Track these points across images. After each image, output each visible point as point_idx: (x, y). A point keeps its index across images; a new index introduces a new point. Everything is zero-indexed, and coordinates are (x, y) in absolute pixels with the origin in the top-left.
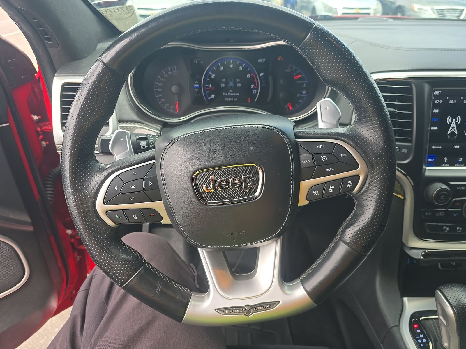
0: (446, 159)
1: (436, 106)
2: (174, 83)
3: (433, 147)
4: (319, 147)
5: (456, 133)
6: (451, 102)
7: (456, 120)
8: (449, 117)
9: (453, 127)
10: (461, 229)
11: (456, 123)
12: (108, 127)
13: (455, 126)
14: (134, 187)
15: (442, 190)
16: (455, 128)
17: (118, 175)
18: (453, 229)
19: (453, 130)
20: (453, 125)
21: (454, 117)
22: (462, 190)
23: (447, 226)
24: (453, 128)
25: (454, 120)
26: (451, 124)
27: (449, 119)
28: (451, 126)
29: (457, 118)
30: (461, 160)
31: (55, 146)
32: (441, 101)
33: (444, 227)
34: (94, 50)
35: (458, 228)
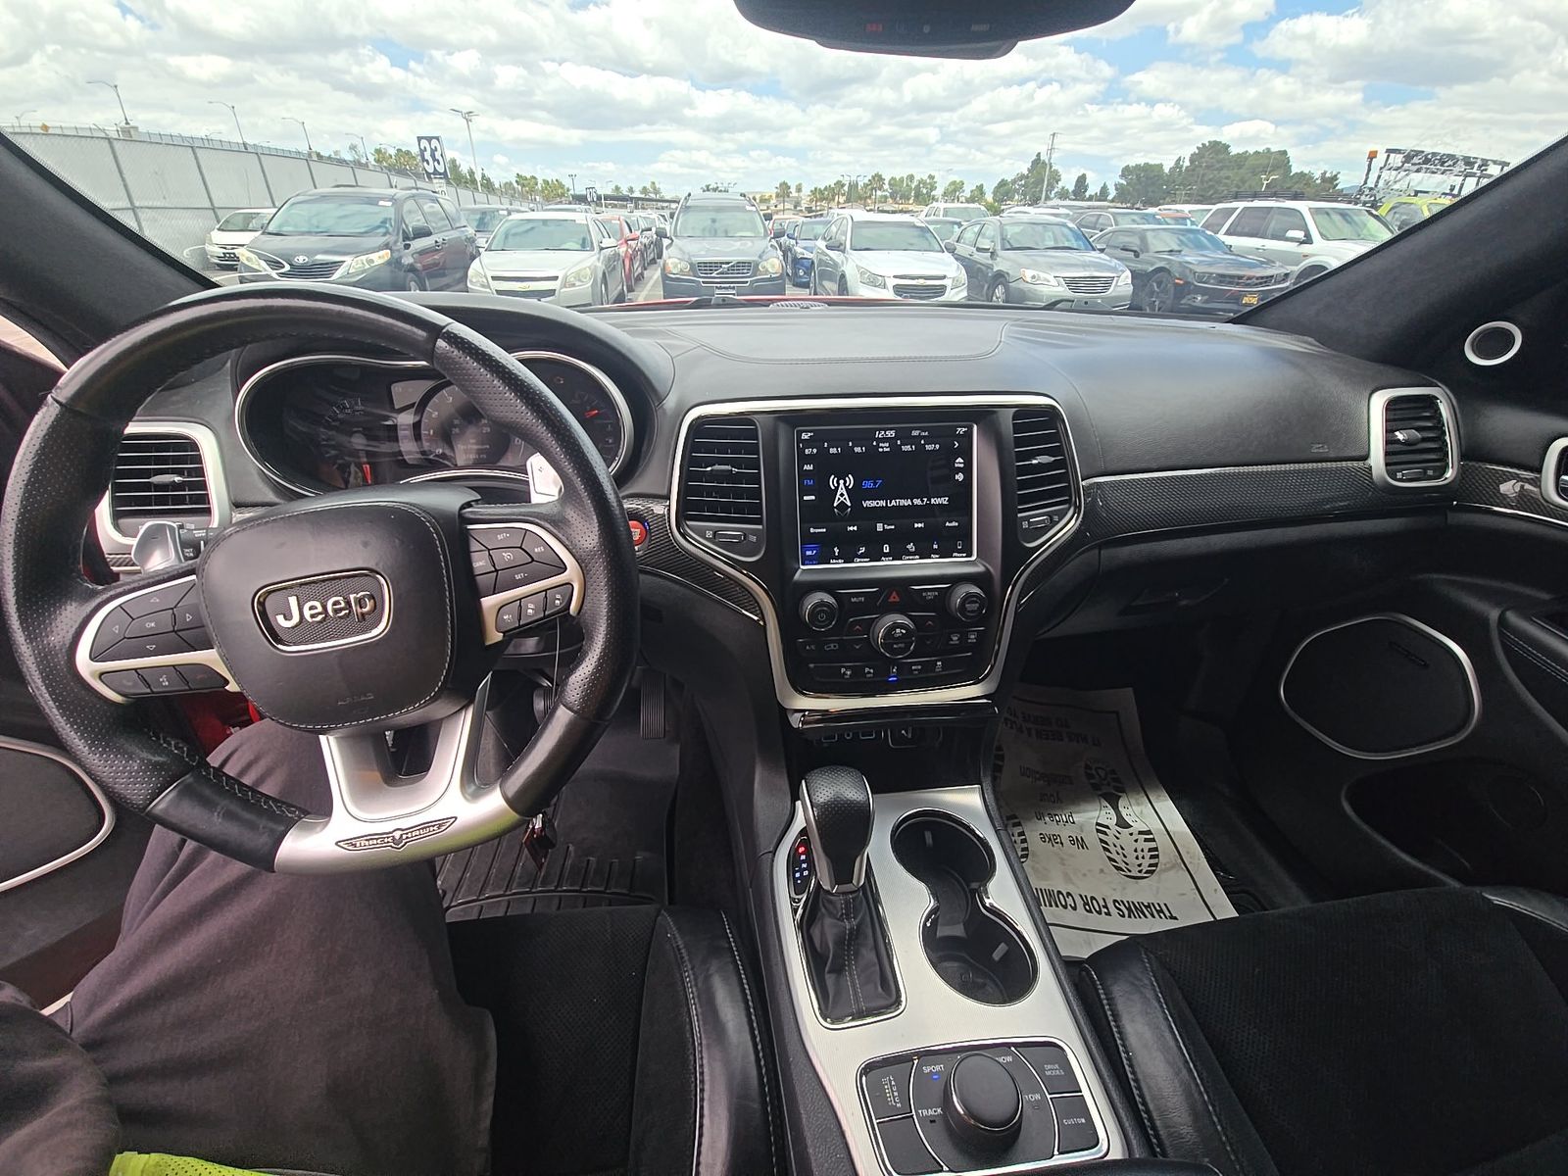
0: (836, 550)
1: (809, 459)
2: (355, 429)
3: (812, 530)
4: (500, 537)
5: (849, 504)
6: (833, 451)
7: (845, 482)
8: (833, 477)
9: (842, 495)
10: (872, 671)
11: (847, 488)
12: (207, 518)
13: (845, 493)
14: (153, 624)
15: (822, 604)
16: (846, 496)
17: (120, 606)
18: (857, 672)
19: (842, 499)
20: (842, 490)
21: (841, 476)
22: (861, 602)
23: (847, 668)
24: (842, 497)
25: (842, 482)
26: (837, 488)
27: (832, 481)
28: (839, 493)
29: (847, 479)
30: (863, 550)
31: (105, 559)
32: (815, 451)
33: (843, 670)
34: (220, 369)
35: (867, 670)
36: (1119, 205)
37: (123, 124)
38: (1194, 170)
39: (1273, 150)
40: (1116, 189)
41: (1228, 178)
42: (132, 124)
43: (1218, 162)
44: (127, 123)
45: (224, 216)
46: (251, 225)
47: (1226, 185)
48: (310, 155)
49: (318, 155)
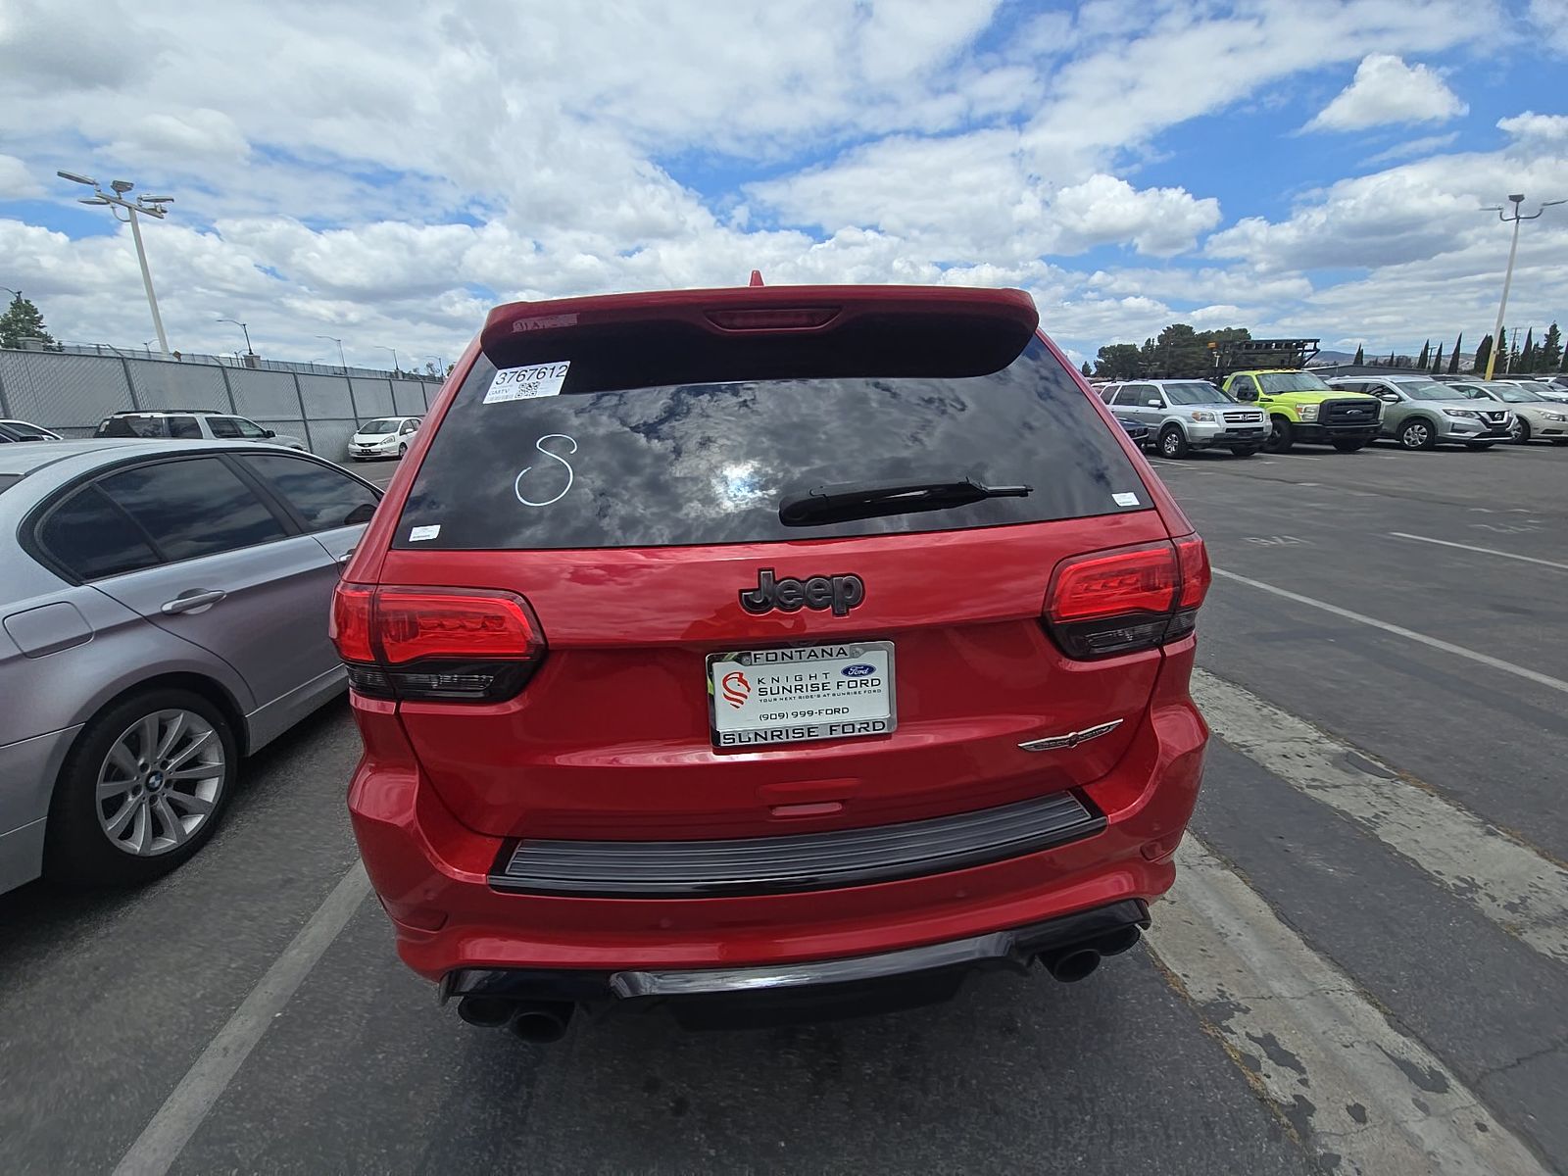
36: (1101, 379)
37: (247, 353)
38: (1163, 348)
39: (1233, 329)
40: (1096, 366)
41: (1194, 353)
42: (255, 354)
43: (1184, 341)
44: (251, 353)
45: (363, 424)
46: (381, 429)
47: (1193, 358)
48: (396, 373)
49: (403, 374)
